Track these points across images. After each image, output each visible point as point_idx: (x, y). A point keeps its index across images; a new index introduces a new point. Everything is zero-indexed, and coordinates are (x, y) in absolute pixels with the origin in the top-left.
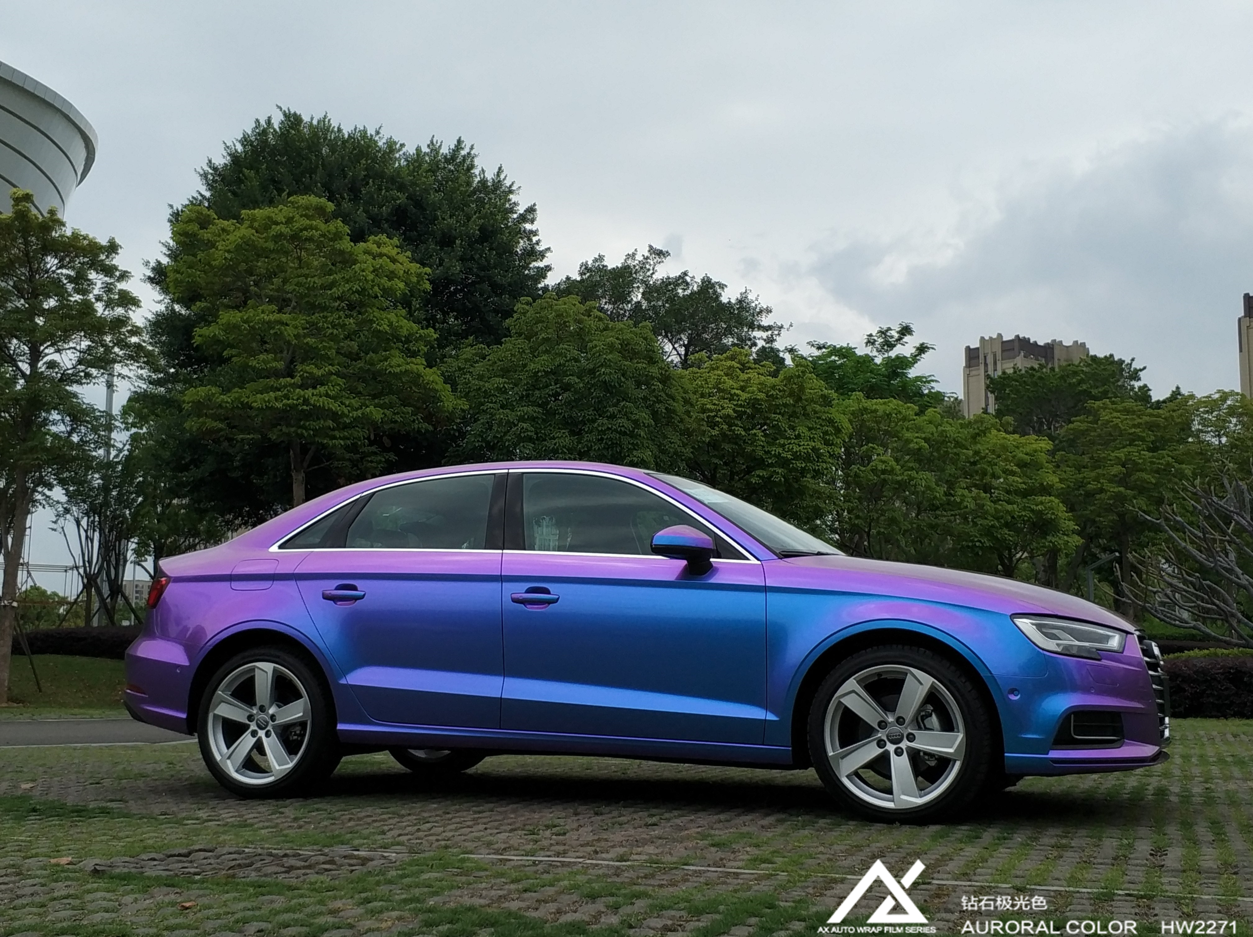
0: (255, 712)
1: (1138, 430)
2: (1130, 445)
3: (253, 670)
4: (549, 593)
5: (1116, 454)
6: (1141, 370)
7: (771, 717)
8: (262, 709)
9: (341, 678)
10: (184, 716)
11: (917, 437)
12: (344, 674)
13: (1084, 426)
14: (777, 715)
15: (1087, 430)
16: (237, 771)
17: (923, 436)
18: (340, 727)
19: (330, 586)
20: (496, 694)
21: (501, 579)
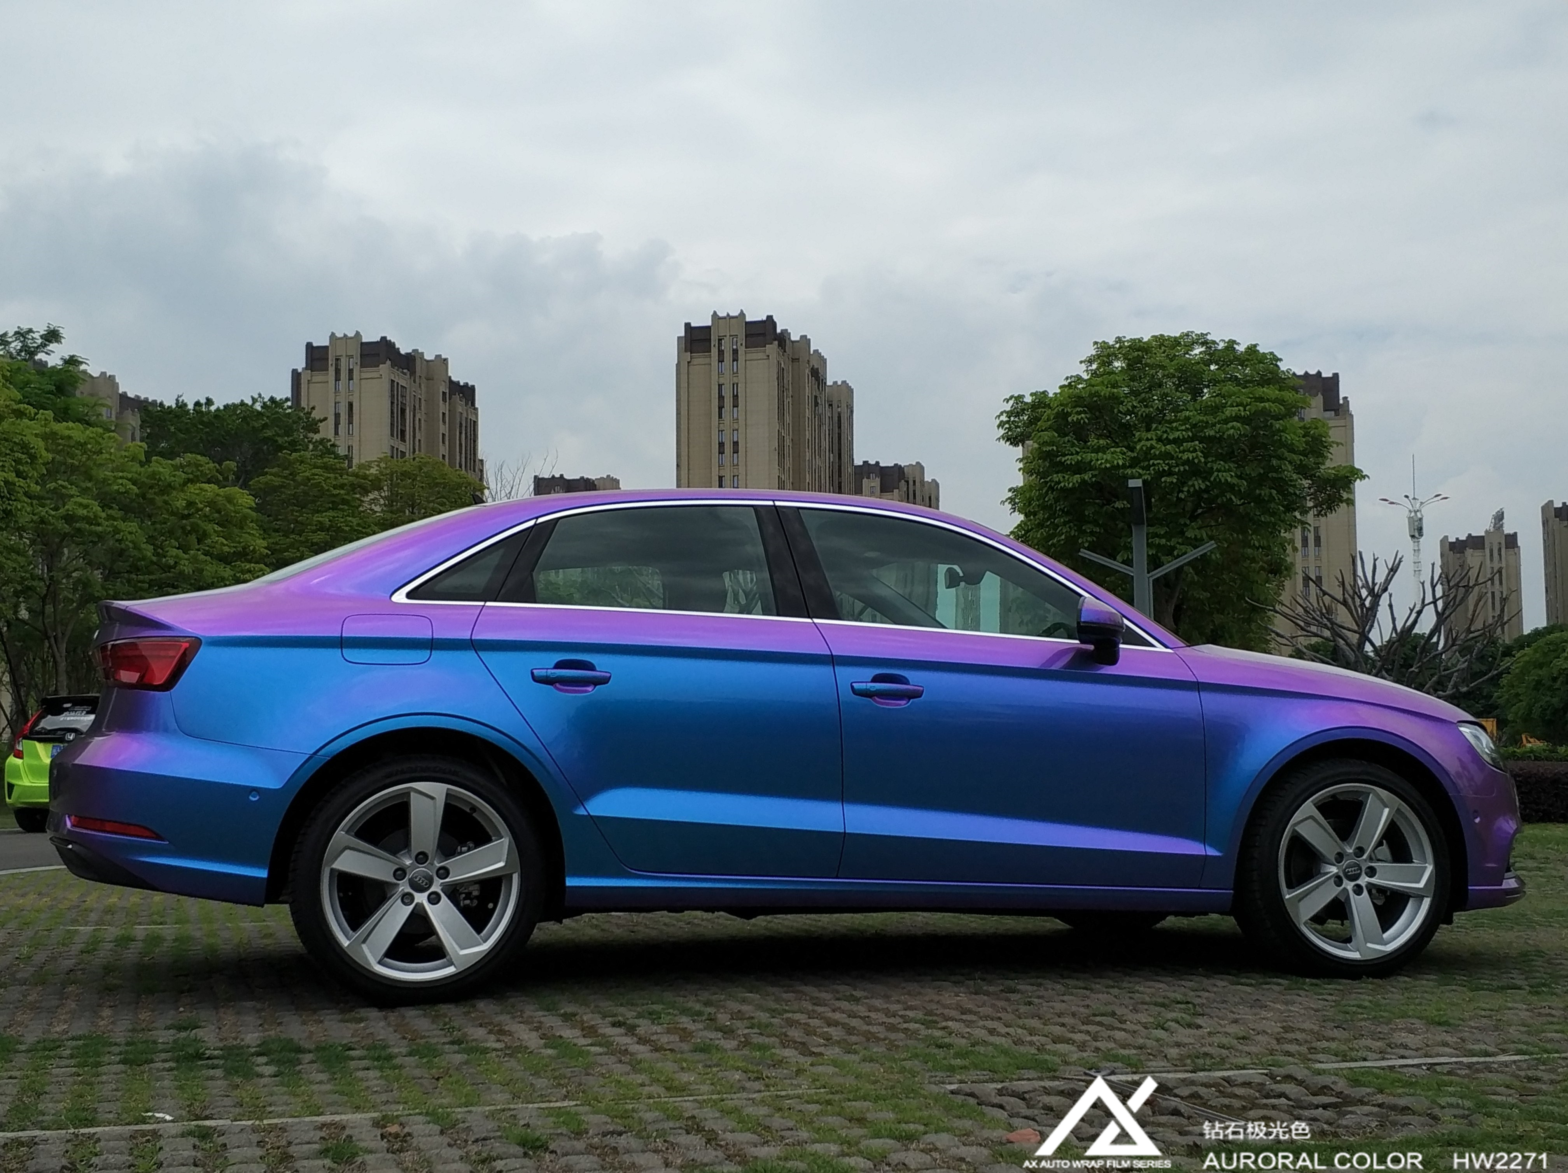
0: (408, 862)
1: (342, 492)
2: (333, 509)
3: (407, 794)
4: (907, 683)
5: (317, 518)
6: (321, 421)
7: (1212, 852)
8: (421, 858)
9: (576, 807)
10: (263, 874)
11: (121, 478)
12: (582, 799)
13: (277, 481)
14: (1221, 852)
15: (282, 486)
16: (380, 963)
17: (130, 476)
18: (570, 882)
19: (545, 663)
20: (837, 828)
21: (832, 660)
